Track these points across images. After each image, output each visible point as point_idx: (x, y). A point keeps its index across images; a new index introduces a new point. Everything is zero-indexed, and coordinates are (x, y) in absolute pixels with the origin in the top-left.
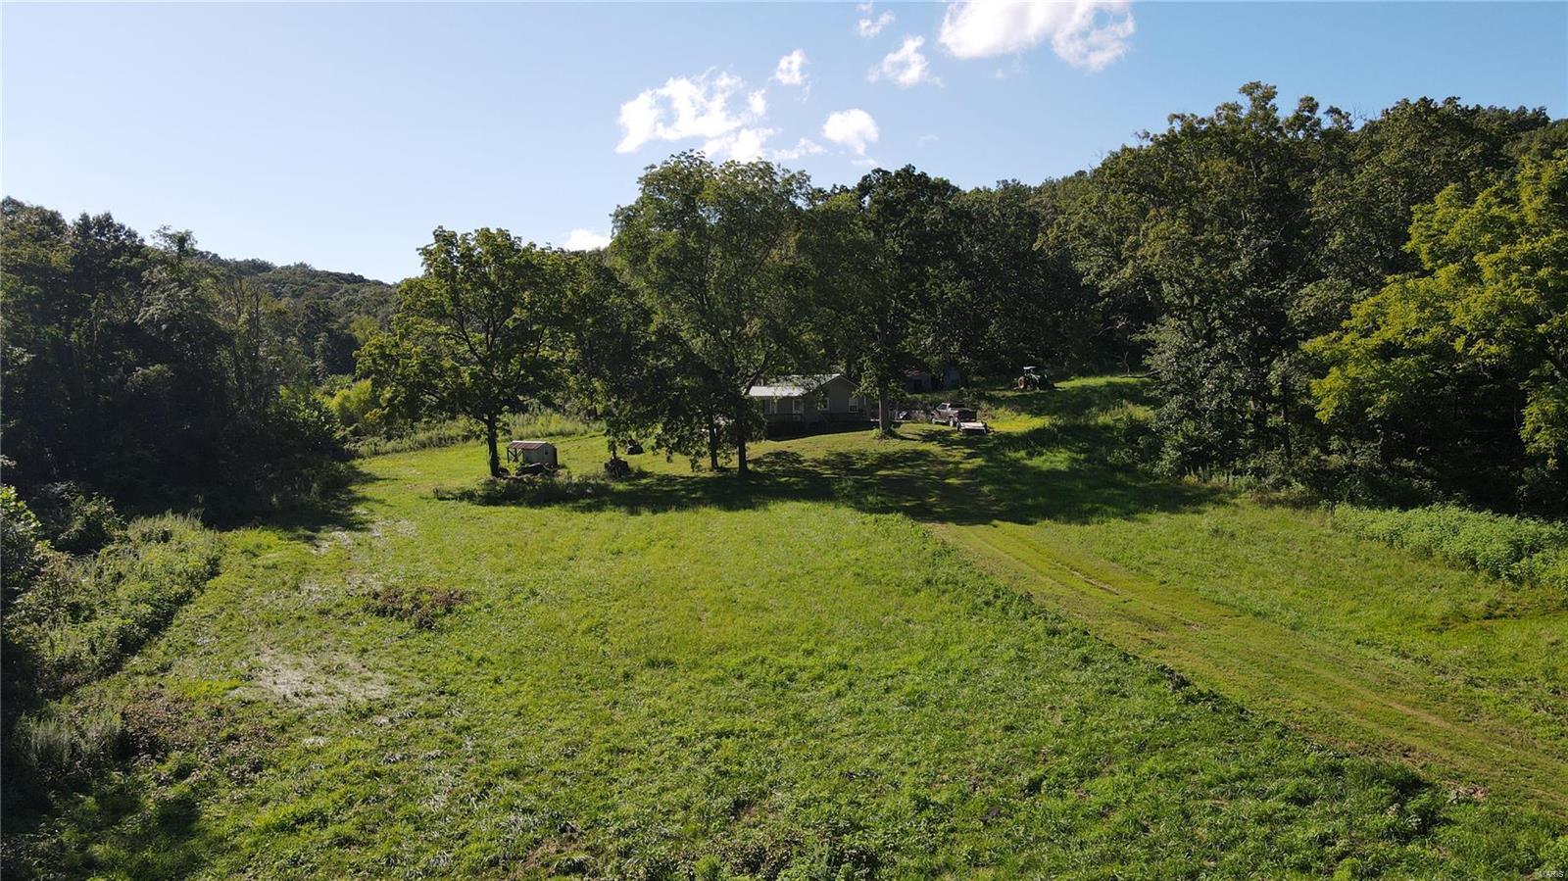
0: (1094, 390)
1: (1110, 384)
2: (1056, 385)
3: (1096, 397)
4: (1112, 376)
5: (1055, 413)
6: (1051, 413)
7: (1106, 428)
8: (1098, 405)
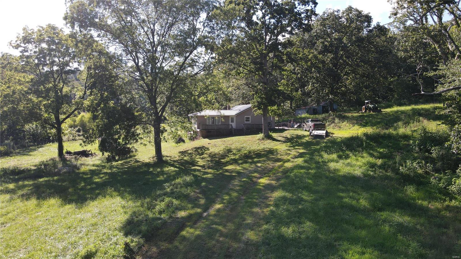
0: (403, 112)
1: (413, 109)
2: (382, 110)
3: (403, 117)
4: (415, 105)
5: (375, 125)
6: (373, 125)
7: (406, 137)
8: (403, 120)
